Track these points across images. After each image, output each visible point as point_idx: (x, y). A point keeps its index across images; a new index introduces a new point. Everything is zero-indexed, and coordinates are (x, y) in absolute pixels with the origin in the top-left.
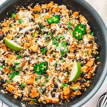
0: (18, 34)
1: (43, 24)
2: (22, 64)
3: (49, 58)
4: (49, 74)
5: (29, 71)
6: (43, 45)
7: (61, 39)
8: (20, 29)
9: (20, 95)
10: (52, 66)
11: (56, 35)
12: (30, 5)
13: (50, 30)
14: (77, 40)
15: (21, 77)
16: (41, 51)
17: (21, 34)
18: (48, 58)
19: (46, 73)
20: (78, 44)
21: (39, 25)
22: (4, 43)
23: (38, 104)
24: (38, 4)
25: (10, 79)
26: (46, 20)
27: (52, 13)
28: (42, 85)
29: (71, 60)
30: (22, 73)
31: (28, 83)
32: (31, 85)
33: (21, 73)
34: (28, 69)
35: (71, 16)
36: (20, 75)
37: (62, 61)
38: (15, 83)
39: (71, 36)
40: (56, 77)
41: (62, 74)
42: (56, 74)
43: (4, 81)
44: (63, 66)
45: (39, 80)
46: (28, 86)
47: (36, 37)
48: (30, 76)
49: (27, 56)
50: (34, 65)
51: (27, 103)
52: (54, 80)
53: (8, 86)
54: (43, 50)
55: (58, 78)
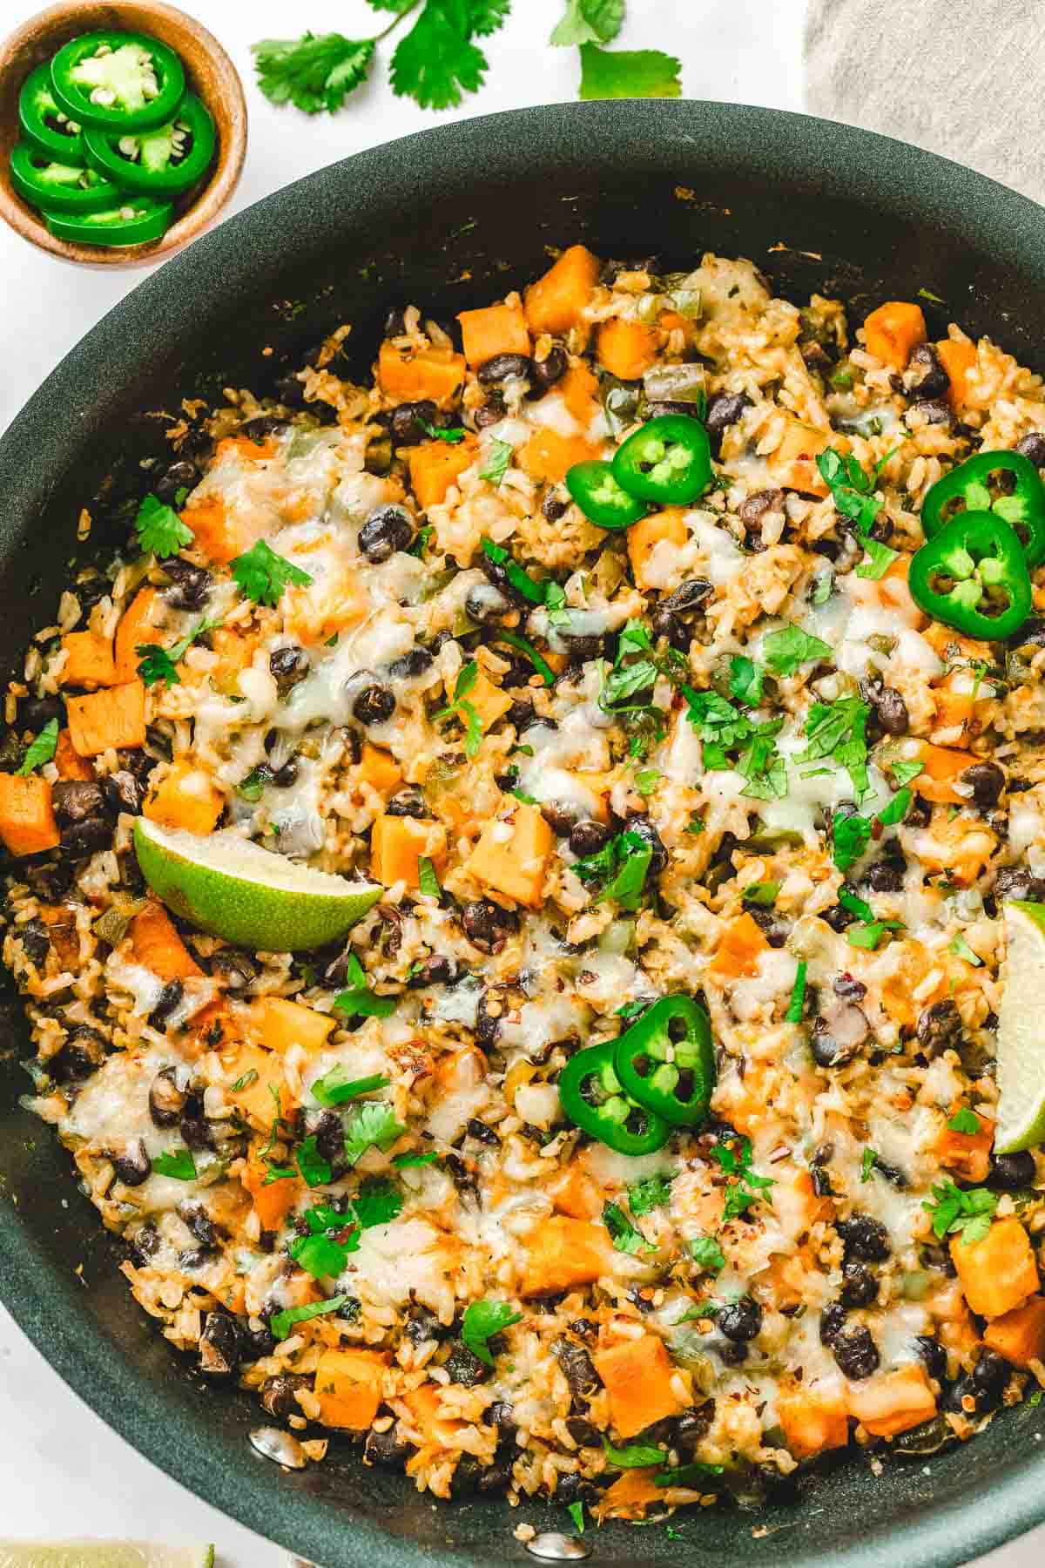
0: (271, 741)
1: (537, 554)
2: (407, 1079)
3: (710, 942)
4: (753, 1119)
5: (516, 1144)
6: (596, 805)
7: (787, 684)
8: (288, 674)
9: (481, 1443)
10: (757, 1021)
11: (714, 649)
12: (325, 358)
13: (631, 602)
14: (983, 653)
15: (433, 1234)
16: (595, 881)
17: (309, 728)
18: (693, 941)
19: (716, 1122)
20: (1001, 695)
21: (494, 580)
22: (134, 879)
23: (709, 1499)
24: (412, 316)
25: (319, 1291)
26: (564, 496)
27: (607, 381)
28: (696, 1269)
29: (970, 898)
30: (441, 1188)
31: (531, 1286)
32: (576, 1299)
33: (419, 1192)
34: (490, 1117)
35: (844, 372)
36: (420, 1214)
37: (860, 933)
38: (378, 1319)
39: (898, 623)
40: (843, 1139)
41: (901, 1090)
42: (835, 1100)
43: (255, 1326)
44: (894, 986)
45: (654, 1223)
46: (546, 1320)
47: (495, 729)
48: (544, 1200)
49: (445, 976)
50: (559, 1060)
51: (576, 1509)
52: (825, 1180)
53: (311, 1377)
54: (618, 859)
55: (860, 1148)
